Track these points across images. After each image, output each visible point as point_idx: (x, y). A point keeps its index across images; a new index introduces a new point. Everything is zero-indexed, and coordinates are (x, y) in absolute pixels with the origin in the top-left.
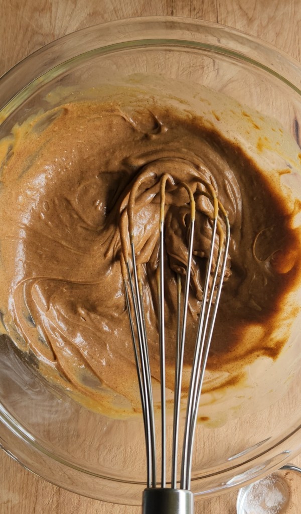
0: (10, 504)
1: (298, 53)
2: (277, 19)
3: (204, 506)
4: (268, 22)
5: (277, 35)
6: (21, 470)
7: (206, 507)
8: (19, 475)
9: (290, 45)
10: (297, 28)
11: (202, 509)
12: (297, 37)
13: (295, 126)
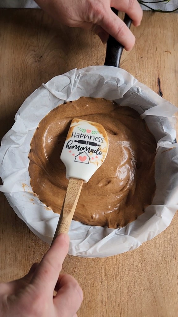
0: (18, 275)
1: (156, 50)
2: (145, 34)
3: (120, 280)
4: (140, 36)
5: (145, 41)
6: (24, 258)
7: (121, 280)
8: (23, 260)
9: (152, 46)
10: (154, 38)
11: (119, 281)
12: (155, 42)
13: (158, 81)
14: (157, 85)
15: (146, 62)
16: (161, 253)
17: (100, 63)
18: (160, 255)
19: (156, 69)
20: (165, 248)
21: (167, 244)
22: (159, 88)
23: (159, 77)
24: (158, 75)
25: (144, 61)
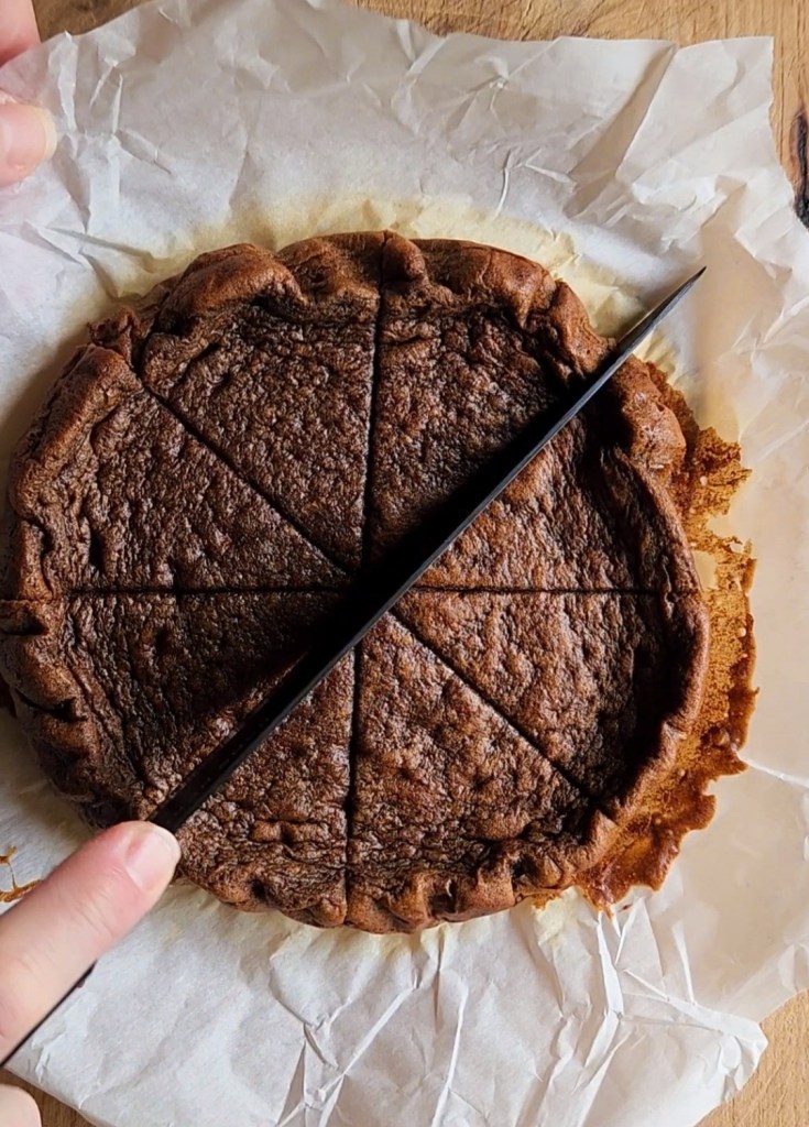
13: (796, 133)
14: (792, 158)
15: (734, 17)
16: (762, 1092)
17: (463, 17)
18: (754, 1103)
19: (788, 56)
20: (784, 1065)
21: (794, 1042)
22: (798, 174)
23: (803, 107)
24: (801, 97)
25: (721, 13)
